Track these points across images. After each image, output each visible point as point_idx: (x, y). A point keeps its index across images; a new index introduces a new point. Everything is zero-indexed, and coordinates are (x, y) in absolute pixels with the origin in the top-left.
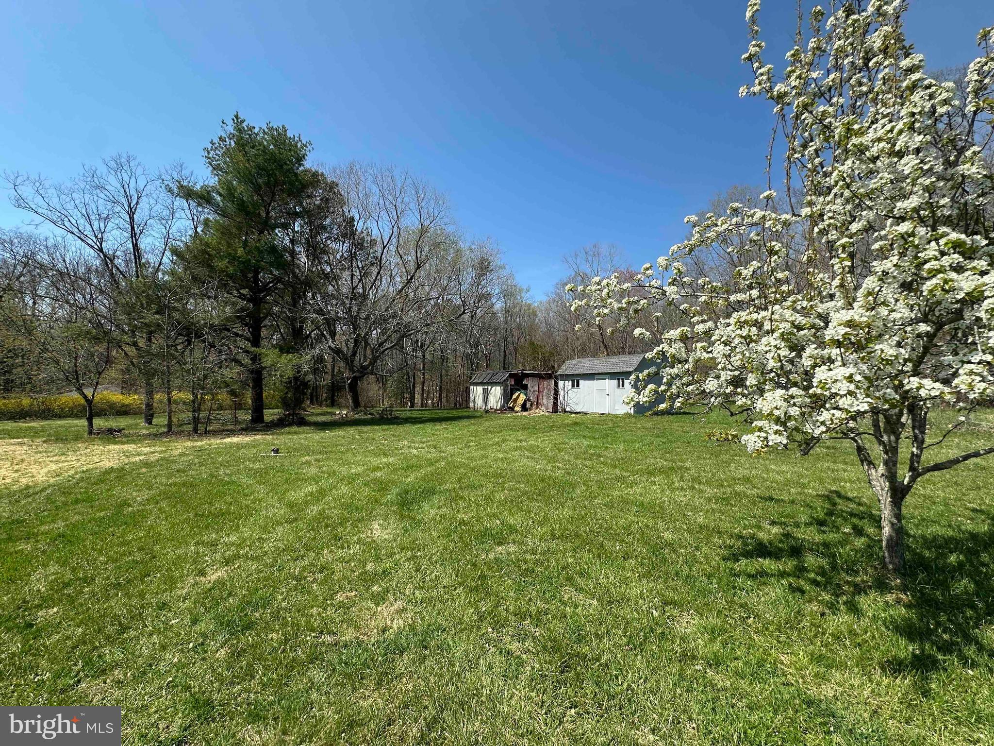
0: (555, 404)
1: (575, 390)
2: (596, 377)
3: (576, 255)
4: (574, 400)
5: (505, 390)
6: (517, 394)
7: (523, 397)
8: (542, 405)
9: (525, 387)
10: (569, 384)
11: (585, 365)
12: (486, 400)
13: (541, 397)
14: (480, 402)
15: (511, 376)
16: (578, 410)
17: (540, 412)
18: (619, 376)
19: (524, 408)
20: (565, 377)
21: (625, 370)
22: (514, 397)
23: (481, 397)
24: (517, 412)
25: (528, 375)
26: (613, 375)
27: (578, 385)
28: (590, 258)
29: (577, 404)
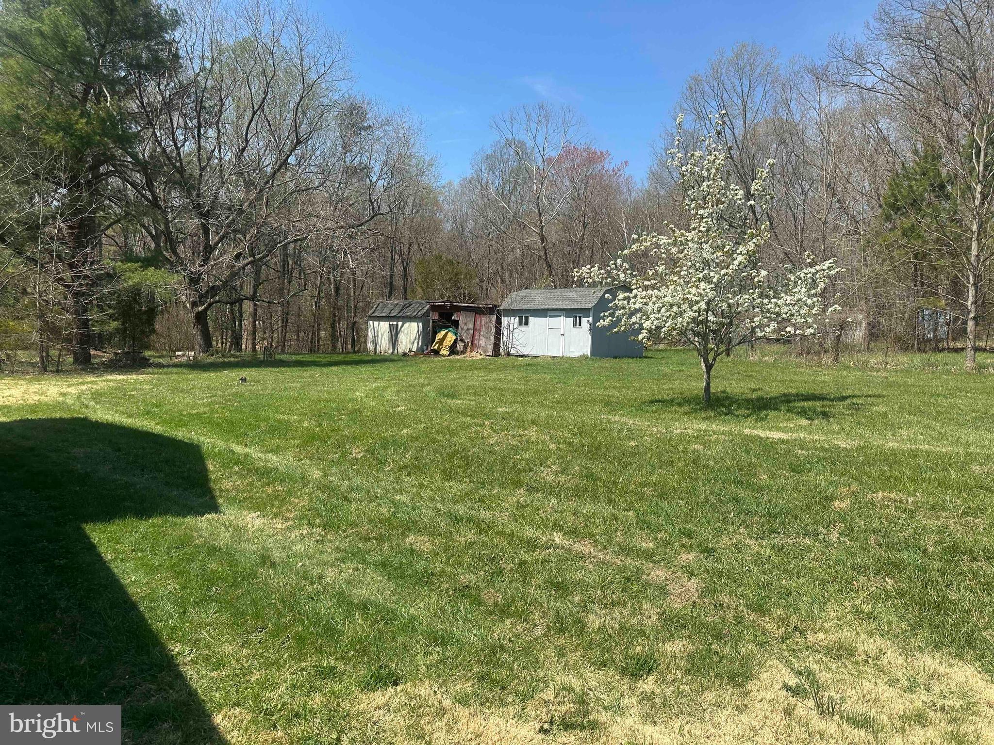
0: (497, 346)
1: (523, 328)
2: (549, 313)
3: (512, 119)
4: (521, 342)
5: (425, 327)
6: (443, 333)
7: (451, 337)
8: (479, 346)
9: (456, 324)
10: (514, 321)
11: (535, 297)
12: (394, 340)
13: (477, 337)
14: (384, 343)
15: (434, 308)
16: (526, 353)
17: (476, 356)
18: (576, 314)
19: (453, 350)
20: (510, 312)
21: (583, 306)
22: (440, 336)
23: (386, 336)
24: (443, 356)
25: (459, 309)
26: (569, 312)
27: (527, 323)
28: (533, 126)
29: (524, 346)
